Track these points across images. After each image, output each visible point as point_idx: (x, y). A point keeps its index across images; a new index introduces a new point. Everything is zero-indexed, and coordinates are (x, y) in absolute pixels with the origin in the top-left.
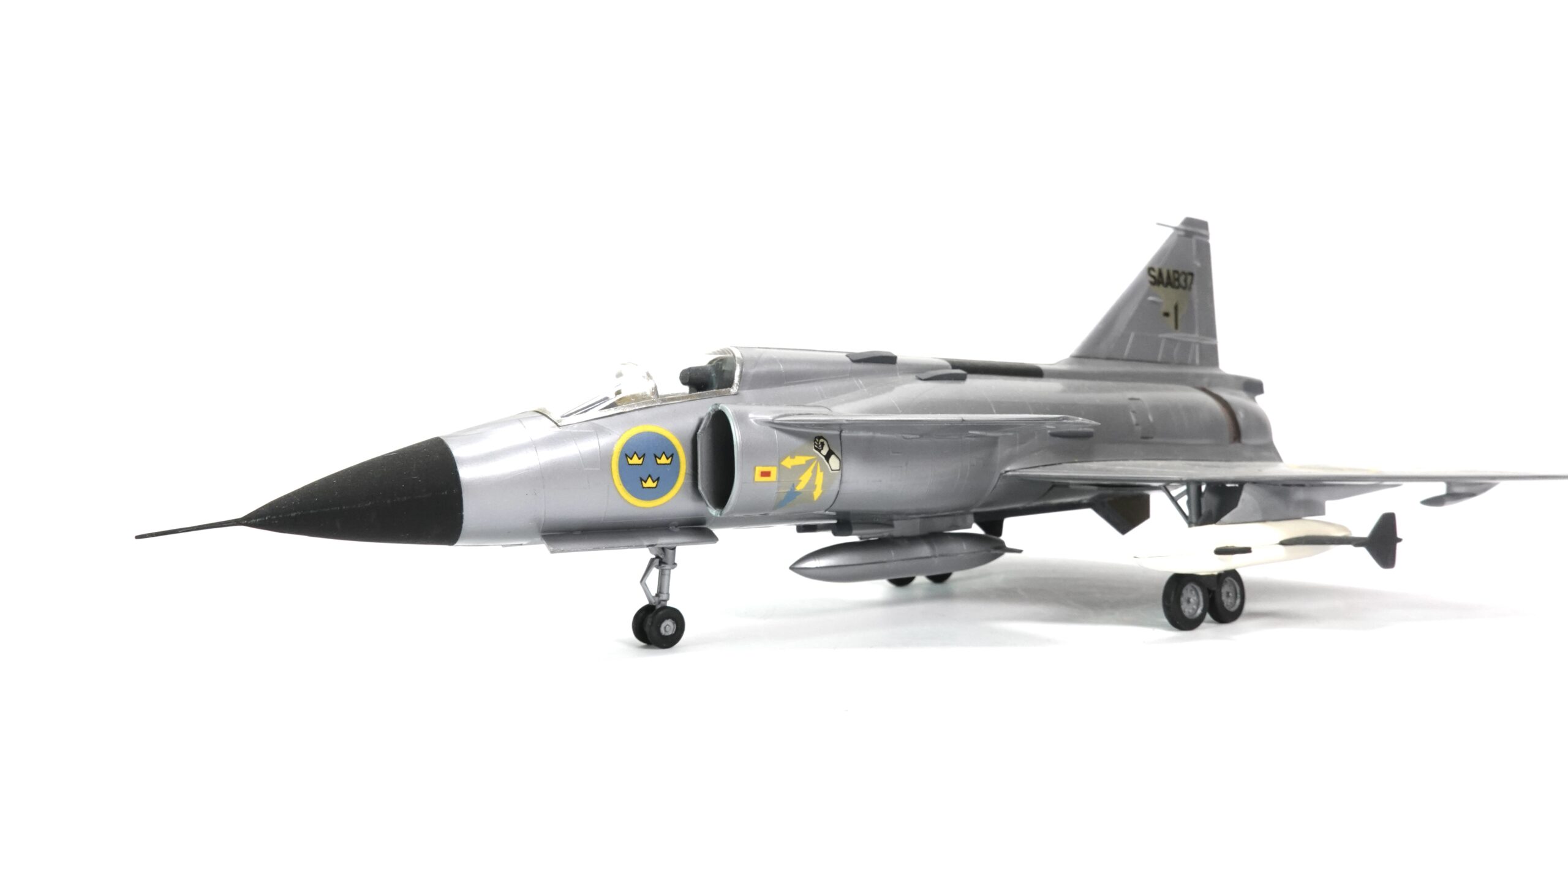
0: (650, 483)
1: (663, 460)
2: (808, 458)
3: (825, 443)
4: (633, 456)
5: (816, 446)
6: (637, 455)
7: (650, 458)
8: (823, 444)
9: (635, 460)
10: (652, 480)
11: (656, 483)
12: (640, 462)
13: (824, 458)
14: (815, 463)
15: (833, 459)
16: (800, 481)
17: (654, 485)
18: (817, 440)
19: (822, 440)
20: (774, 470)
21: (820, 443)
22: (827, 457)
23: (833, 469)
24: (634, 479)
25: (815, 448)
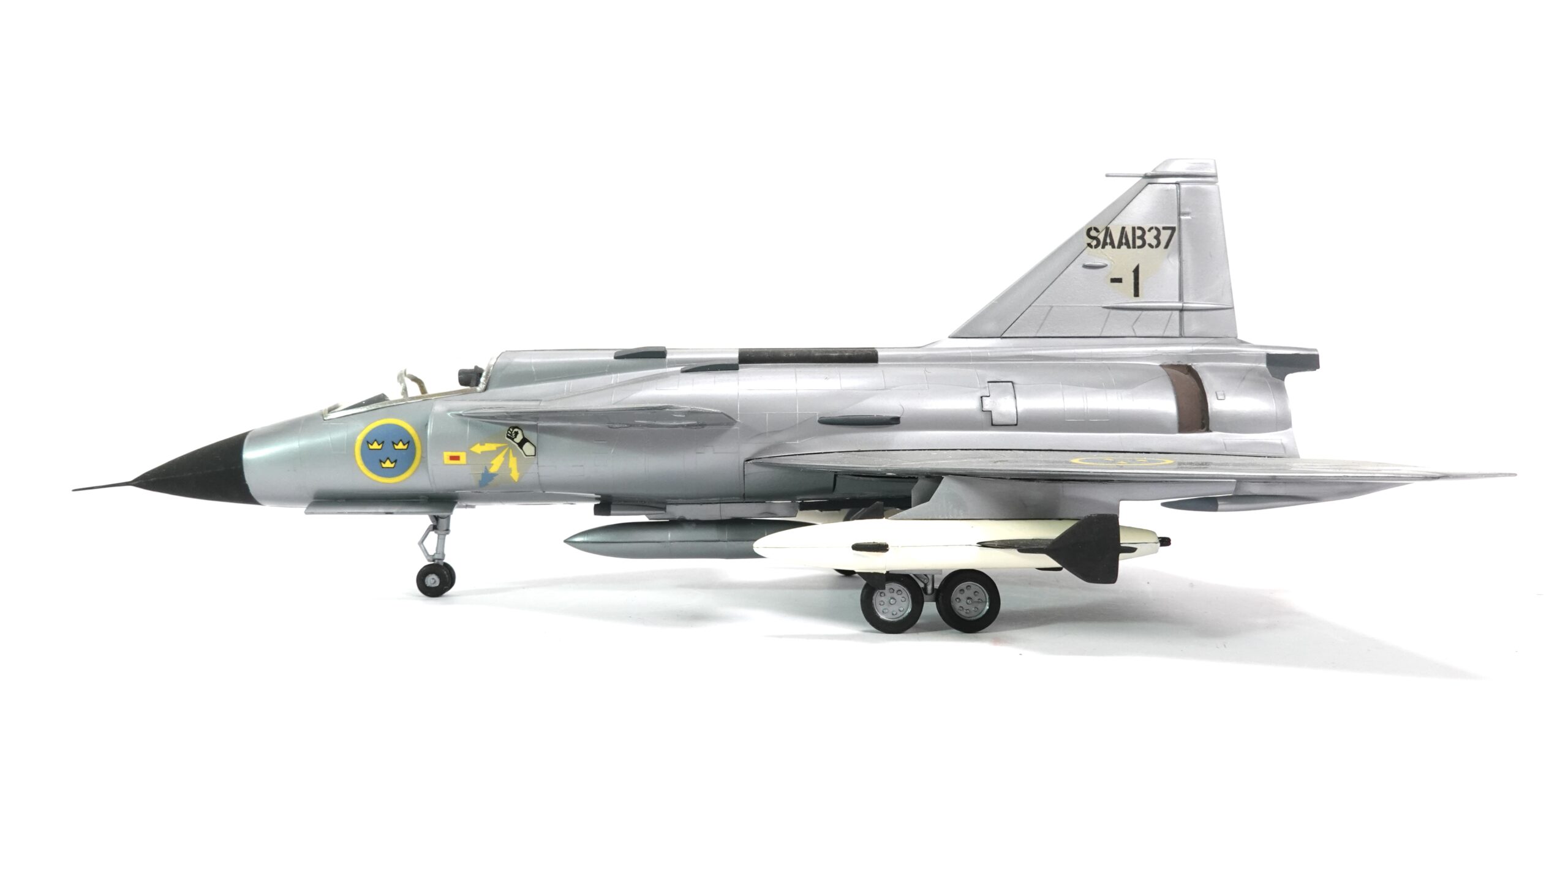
0: (388, 464)
1: (400, 446)
2: (499, 445)
3: (520, 432)
4: (373, 443)
5: (509, 435)
6: (377, 442)
7: (388, 444)
8: (517, 433)
9: (375, 446)
10: (390, 461)
11: (394, 464)
12: (380, 447)
13: (517, 446)
14: (507, 449)
15: (527, 446)
16: (492, 464)
17: (392, 465)
18: (511, 430)
19: (516, 430)
20: (463, 456)
21: (513, 432)
22: (521, 444)
23: (527, 454)
24: (374, 461)
25: (508, 437)
